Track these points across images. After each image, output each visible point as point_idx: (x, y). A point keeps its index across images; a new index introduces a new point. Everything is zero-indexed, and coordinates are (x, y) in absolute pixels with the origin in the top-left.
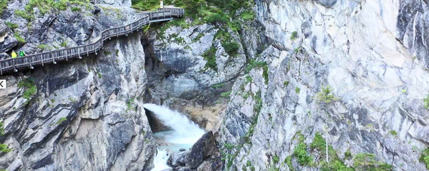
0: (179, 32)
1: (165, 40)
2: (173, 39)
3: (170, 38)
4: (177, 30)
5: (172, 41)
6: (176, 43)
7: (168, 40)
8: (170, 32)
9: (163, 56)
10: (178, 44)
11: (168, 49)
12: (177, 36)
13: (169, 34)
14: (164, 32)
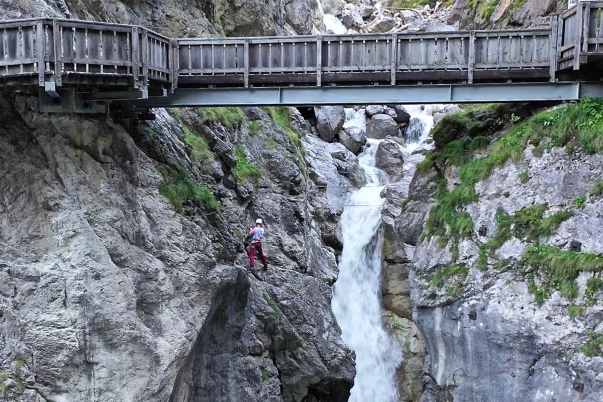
0: (581, 203)
1: (465, 245)
2: (514, 249)
3: (503, 238)
4: (569, 181)
5: (506, 265)
6: (523, 287)
7: (483, 247)
8: (515, 191)
9: (448, 352)
10: (540, 299)
11: (473, 316)
12: (549, 233)
13: (500, 211)
14: (479, 187)
